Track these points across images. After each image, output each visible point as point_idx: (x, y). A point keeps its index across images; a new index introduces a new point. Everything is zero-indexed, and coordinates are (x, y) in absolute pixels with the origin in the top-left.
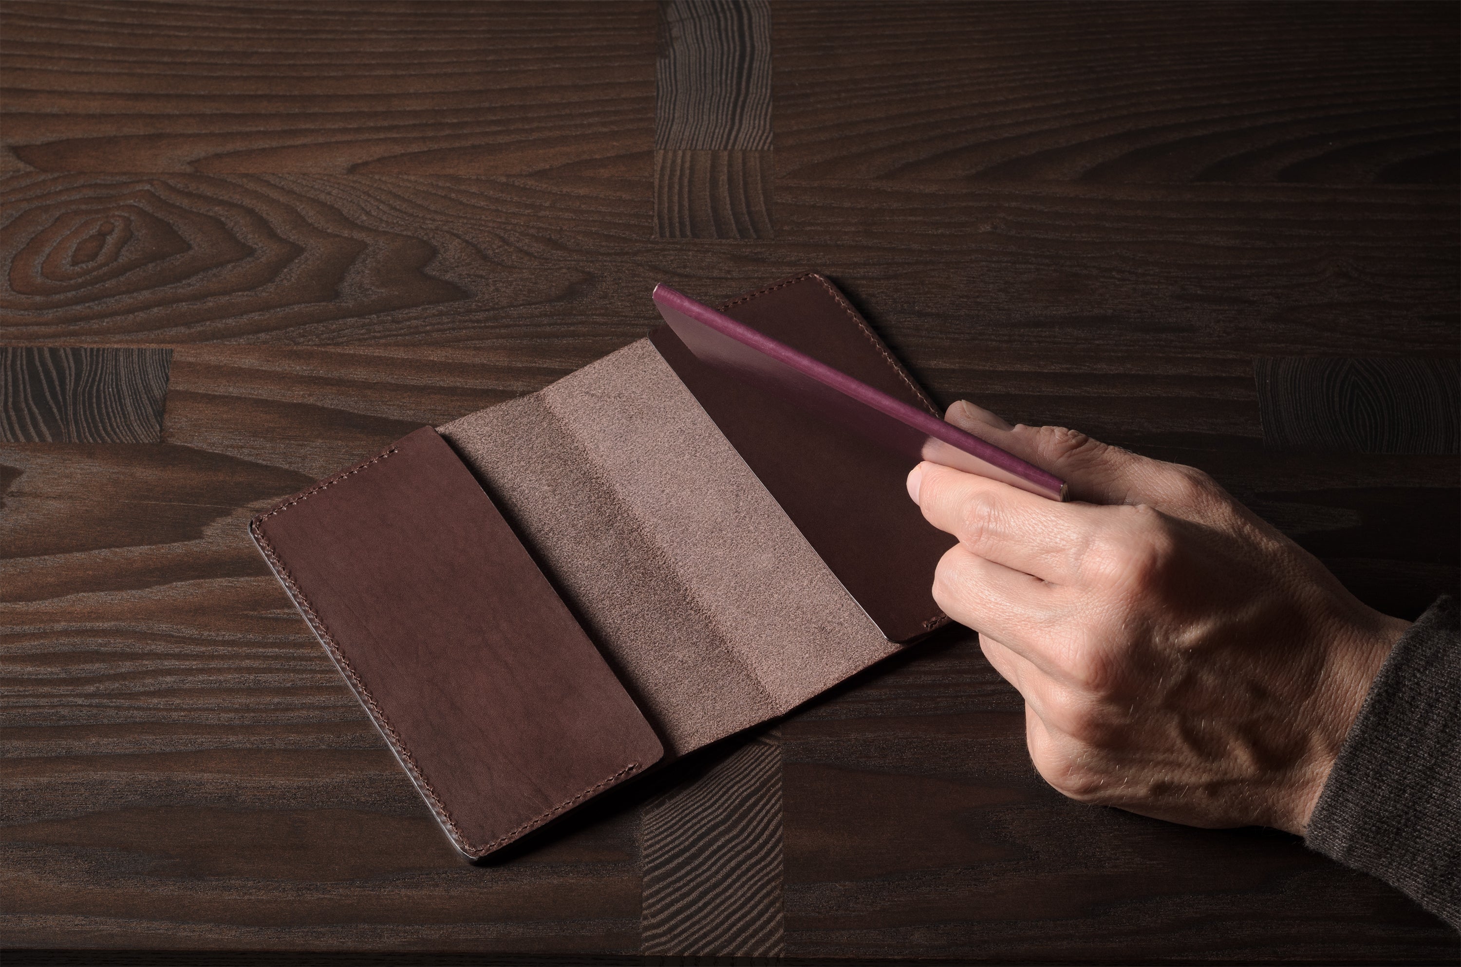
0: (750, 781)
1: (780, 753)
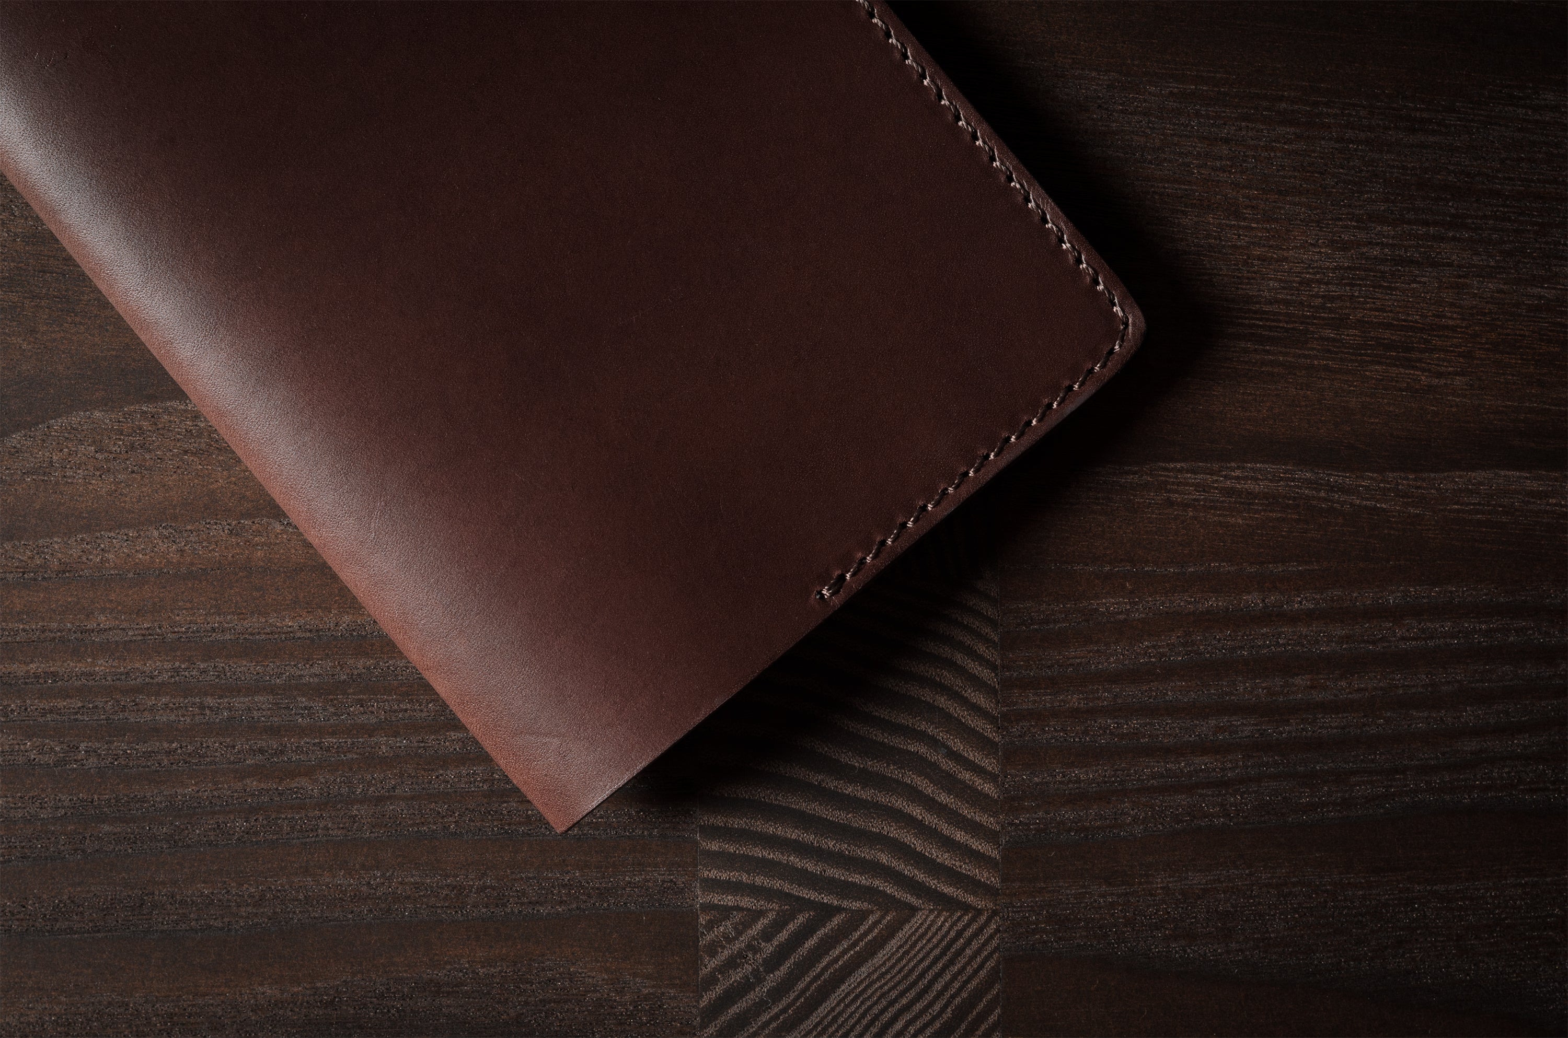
0: (931, 1004)
1: (997, 931)
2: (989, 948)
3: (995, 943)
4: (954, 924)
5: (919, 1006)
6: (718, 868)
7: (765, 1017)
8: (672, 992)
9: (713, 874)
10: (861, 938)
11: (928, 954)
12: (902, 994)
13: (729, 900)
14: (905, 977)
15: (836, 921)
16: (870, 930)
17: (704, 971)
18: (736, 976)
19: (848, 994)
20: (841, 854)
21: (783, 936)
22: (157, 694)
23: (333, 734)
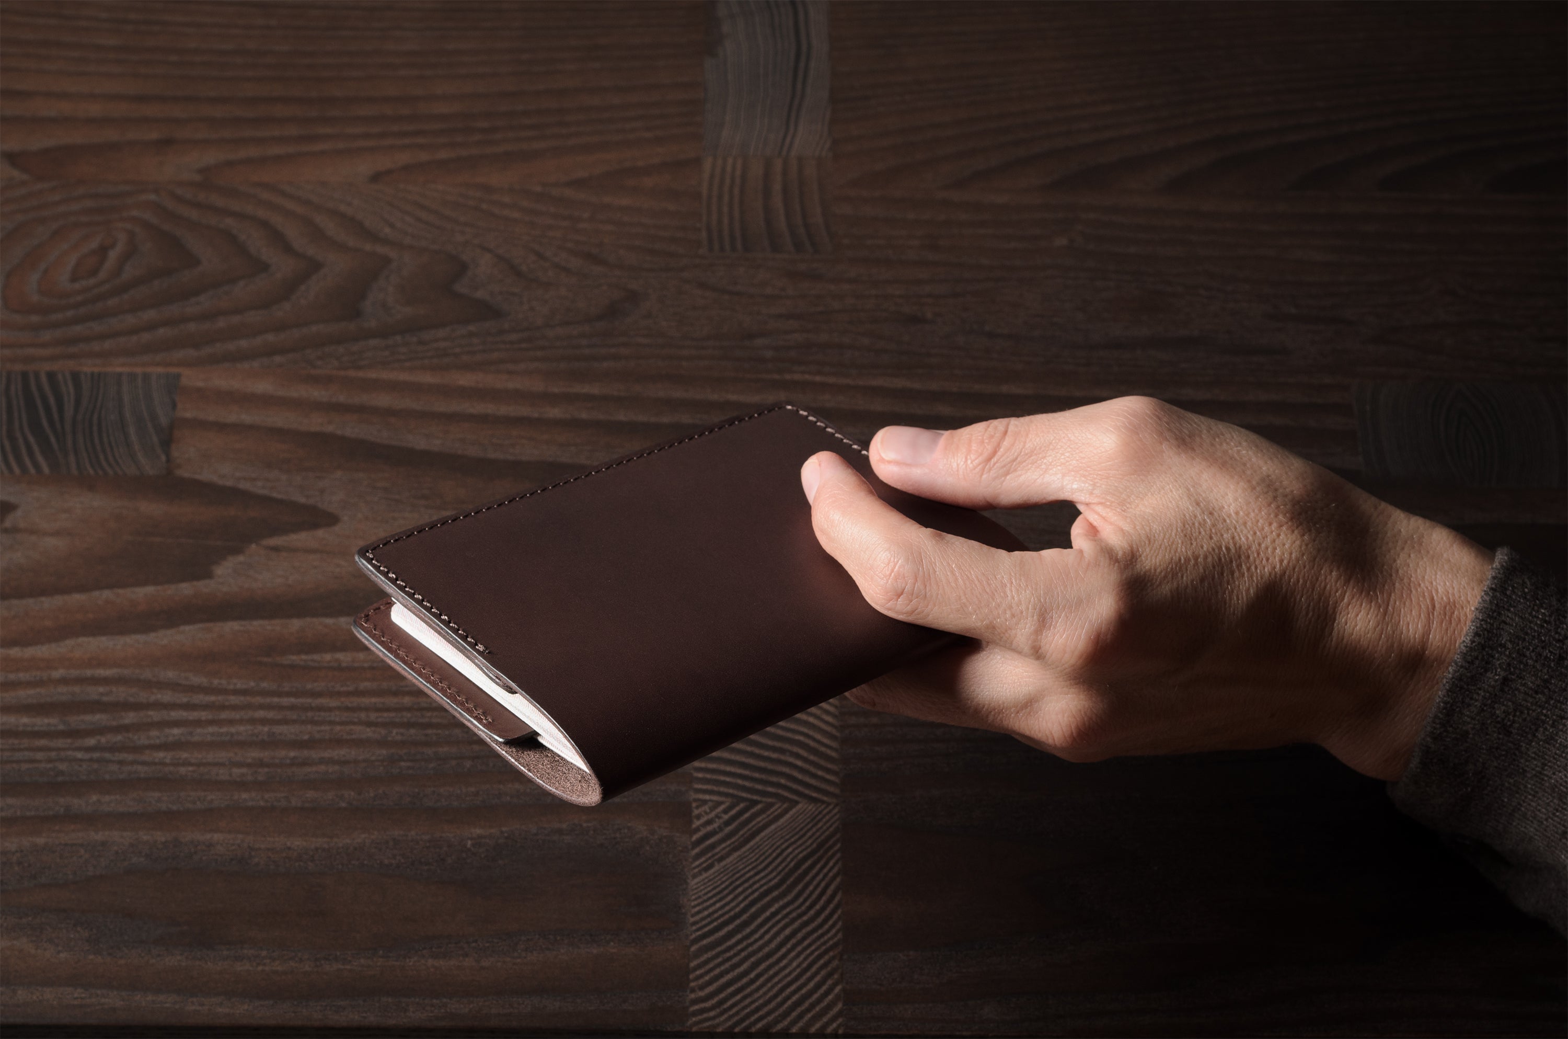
0: (806, 841)
1: (838, 812)
2: (834, 819)
3: (837, 817)
4: (818, 808)
5: (800, 842)
6: (702, 784)
8: (678, 835)
9: (700, 786)
10: (772, 813)
11: (804, 821)
13: (707, 797)
14: (793, 830)
17: (694, 826)
19: (765, 837)
20: (762, 780)
21: (734, 812)
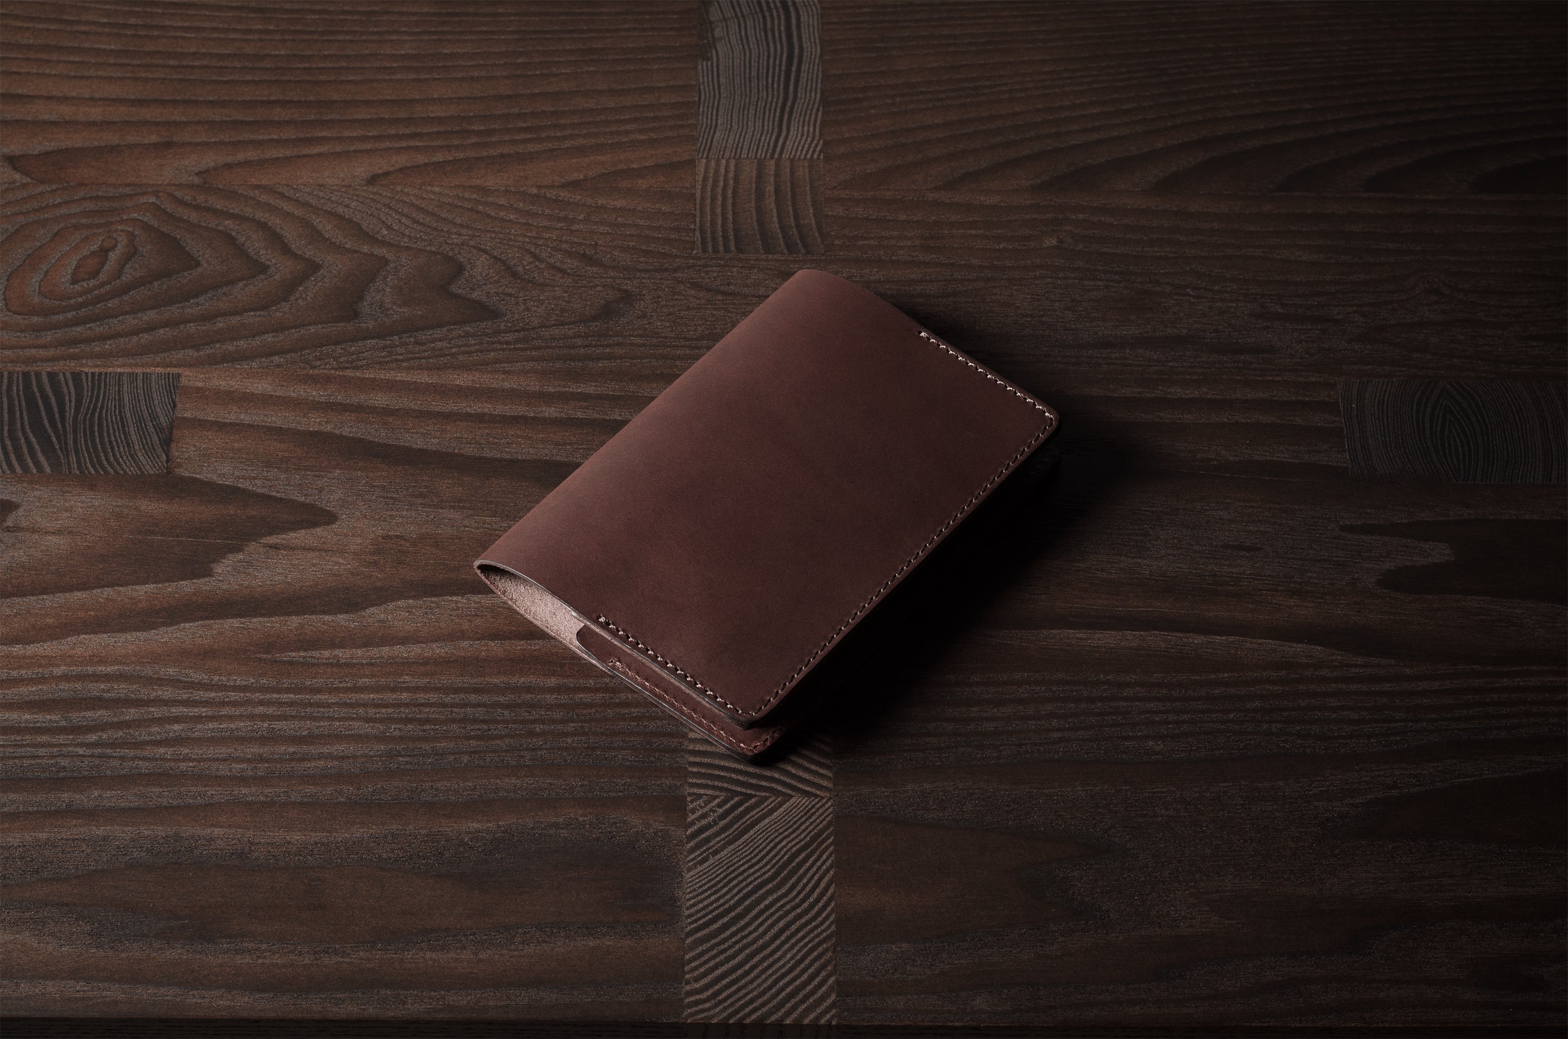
0: (799, 835)
1: (832, 805)
2: (827, 813)
3: (830, 810)
4: (811, 802)
5: (794, 835)
6: (697, 778)
7: (718, 839)
8: (673, 828)
9: (694, 781)
10: (766, 807)
11: (798, 814)
12: (785, 830)
13: (702, 791)
14: (787, 823)
15: (753, 800)
16: (770, 804)
17: (689, 820)
18: (704, 822)
19: (759, 830)
20: (756, 774)
21: (728, 806)
22: (431, 707)
23: (514, 723)
